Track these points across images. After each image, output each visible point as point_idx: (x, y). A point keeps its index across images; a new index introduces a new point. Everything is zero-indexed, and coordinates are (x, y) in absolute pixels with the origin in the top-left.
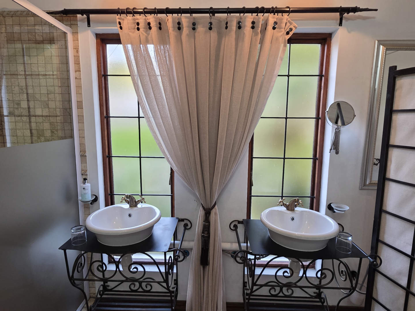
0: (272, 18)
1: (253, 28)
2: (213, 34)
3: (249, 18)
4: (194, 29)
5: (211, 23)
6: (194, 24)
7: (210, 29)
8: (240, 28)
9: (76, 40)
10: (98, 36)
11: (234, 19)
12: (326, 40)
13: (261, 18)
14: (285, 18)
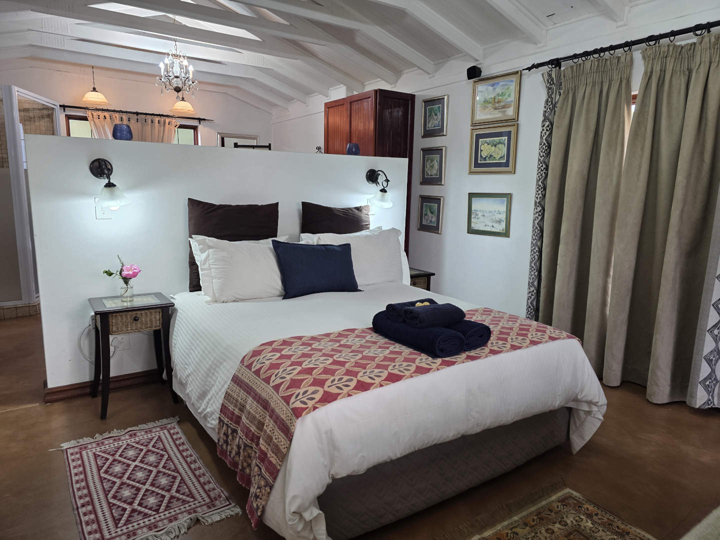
0: (167, 120)
1: (159, 123)
2: (139, 124)
3: (157, 119)
4: (129, 121)
5: (137, 119)
6: (129, 119)
7: (137, 121)
8: (152, 122)
10: (67, 116)
11: (149, 118)
12: (195, 128)
13: (162, 119)
14: (174, 120)
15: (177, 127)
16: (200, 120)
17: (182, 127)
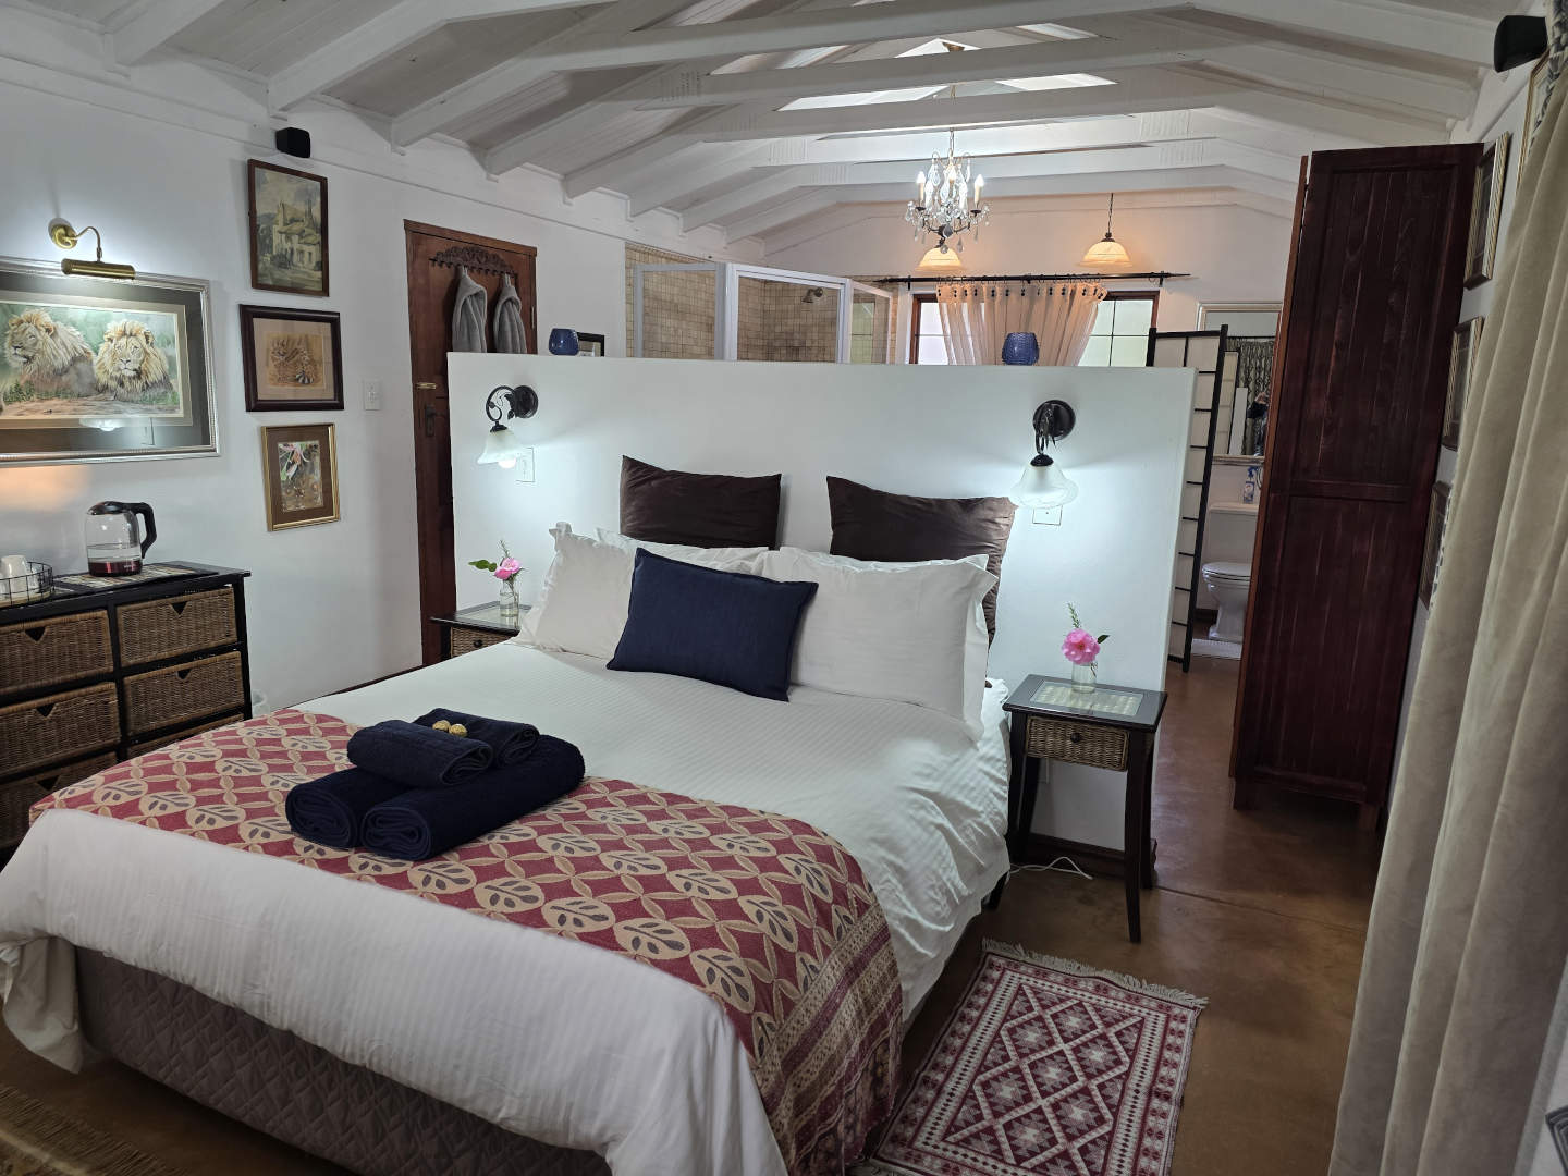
0: (1080, 286)
1: (1062, 293)
2: (1025, 300)
3: (1058, 286)
4: (1007, 295)
5: (1024, 289)
6: (1007, 291)
7: (1023, 295)
8: (1050, 294)
9: (895, 303)
10: (915, 296)
11: (1044, 286)
12: (1153, 296)
13: (1070, 286)
14: (1092, 285)
15: (1103, 298)
16: (1162, 276)
17: (1111, 296)
